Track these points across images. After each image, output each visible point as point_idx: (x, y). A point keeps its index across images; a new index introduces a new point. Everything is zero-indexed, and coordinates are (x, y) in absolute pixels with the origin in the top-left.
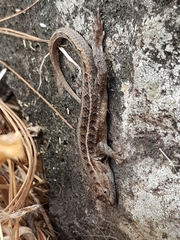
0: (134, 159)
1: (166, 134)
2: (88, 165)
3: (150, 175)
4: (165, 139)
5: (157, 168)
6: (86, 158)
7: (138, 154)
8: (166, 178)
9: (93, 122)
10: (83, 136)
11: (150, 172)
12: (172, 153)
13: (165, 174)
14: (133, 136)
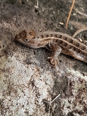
0: (54, 74)
1: (70, 102)
2: (48, 36)
3: (44, 83)
4: (66, 100)
5: (47, 89)
6: (52, 36)
7: (57, 77)
8: (40, 94)
9: (75, 49)
10: (66, 39)
11: (46, 84)
12: (56, 102)
13: (44, 94)
14: (69, 77)
